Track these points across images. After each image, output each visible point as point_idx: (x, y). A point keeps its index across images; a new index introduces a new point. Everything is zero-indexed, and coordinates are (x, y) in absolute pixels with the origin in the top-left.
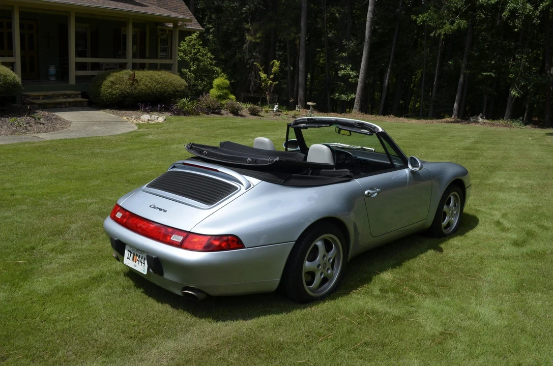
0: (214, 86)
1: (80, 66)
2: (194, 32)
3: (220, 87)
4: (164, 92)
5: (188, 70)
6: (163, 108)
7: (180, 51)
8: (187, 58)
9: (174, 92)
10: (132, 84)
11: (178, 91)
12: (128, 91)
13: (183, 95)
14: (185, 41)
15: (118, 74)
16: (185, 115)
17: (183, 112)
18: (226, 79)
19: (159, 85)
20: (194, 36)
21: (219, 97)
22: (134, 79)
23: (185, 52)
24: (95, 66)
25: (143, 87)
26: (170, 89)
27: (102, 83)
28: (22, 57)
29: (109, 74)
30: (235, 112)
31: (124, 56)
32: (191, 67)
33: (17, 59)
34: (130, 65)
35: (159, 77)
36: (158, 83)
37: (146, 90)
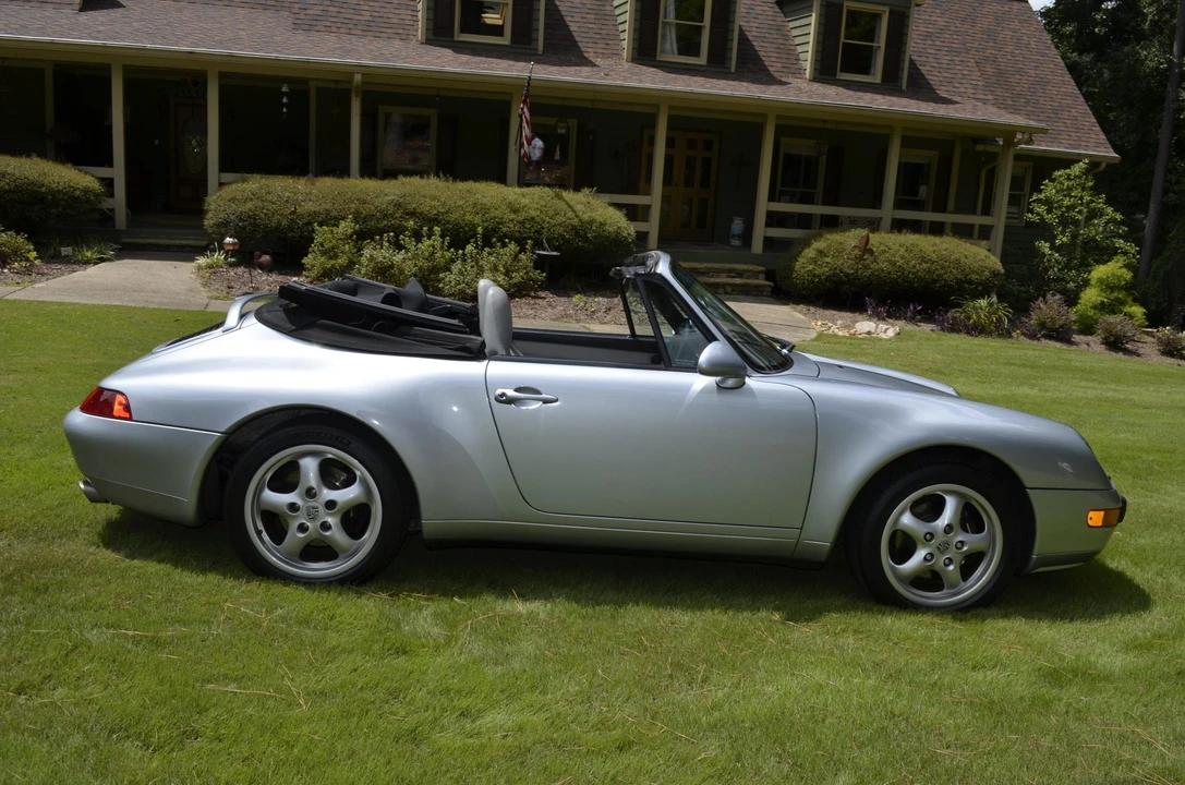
0: (1093, 282)
1: (774, 219)
2: (1078, 161)
3: (1108, 286)
4: (934, 281)
5: (1047, 245)
6: (919, 312)
7: (1039, 201)
8: (1048, 217)
9: (959, 282)
10: (861, 258)
11: (970, 282)
12: (847, 271)
13: (982, 290)
14: (1053, 180)
15: (838, 237)
16: (968, 333)
17: (966, 327)
18: (1125, 266)
19: (924, 266)
20: (1077, 169)
21: (1101, 307)
22: (866, 248)
23: (1048, 202)
24: (804, 221)
25: (884, 266)
26: (952, 275)
27: (800, 252)
28: (665, 198)
29: (821, 235)
30: (1115, 343)
31: (876, 202)
32: (1055, 237)
33: (654, 199)
34: (887, 223)
35: (931, 249)
36: (924, 260)
37: (889, 273)
